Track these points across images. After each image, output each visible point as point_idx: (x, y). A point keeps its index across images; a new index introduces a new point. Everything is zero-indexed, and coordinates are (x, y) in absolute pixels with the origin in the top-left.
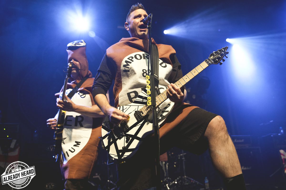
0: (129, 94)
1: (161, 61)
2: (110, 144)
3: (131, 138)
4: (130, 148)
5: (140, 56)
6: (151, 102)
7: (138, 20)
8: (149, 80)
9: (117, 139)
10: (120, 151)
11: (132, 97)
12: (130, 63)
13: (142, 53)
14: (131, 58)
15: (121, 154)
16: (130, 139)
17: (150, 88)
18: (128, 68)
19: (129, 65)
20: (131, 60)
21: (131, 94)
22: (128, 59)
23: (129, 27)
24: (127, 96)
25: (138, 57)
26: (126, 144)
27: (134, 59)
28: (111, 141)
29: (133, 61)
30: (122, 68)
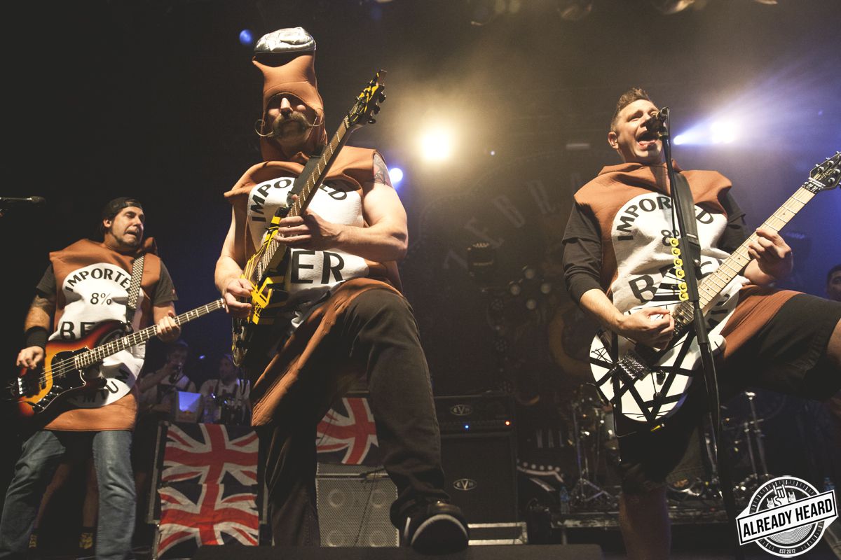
0: (633, 284)
1: (699, 210)
2: (619, 393)
3: (667, 374)
4: (669, 394)
5: (651, 202)
6: (687, 294)
7: (635, 124)
8: (677, 247)
9: (636, 380)
10: (649, 404)
11: (640, 288)
12: (632, 220)
13: (654, 196)
14: (632, 210)
15: (650, 409)
16: (665, 375)
17: (681, 264)
18: (629, 231)
19: (630, 226)
20: (633, 213)
21: (638, 283)
22: (627, 211)
23: (617, 142)
24: (629, 287)
25: (647, 205)
26: (659, 388)
27: (639, 211)
28: (621, 385)
29: (637, 216)
30: (615, 232)
